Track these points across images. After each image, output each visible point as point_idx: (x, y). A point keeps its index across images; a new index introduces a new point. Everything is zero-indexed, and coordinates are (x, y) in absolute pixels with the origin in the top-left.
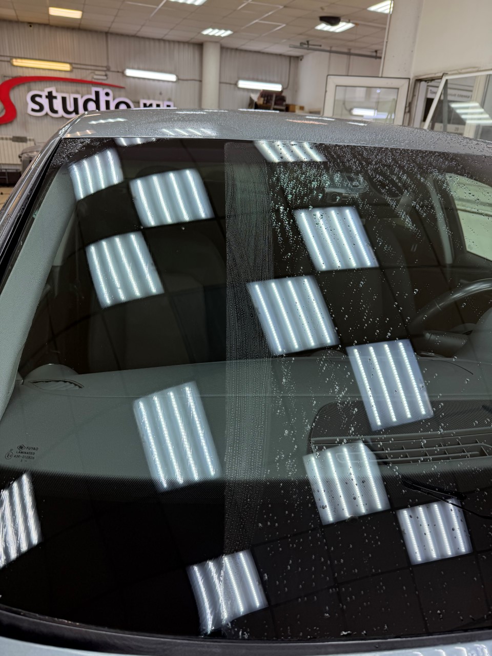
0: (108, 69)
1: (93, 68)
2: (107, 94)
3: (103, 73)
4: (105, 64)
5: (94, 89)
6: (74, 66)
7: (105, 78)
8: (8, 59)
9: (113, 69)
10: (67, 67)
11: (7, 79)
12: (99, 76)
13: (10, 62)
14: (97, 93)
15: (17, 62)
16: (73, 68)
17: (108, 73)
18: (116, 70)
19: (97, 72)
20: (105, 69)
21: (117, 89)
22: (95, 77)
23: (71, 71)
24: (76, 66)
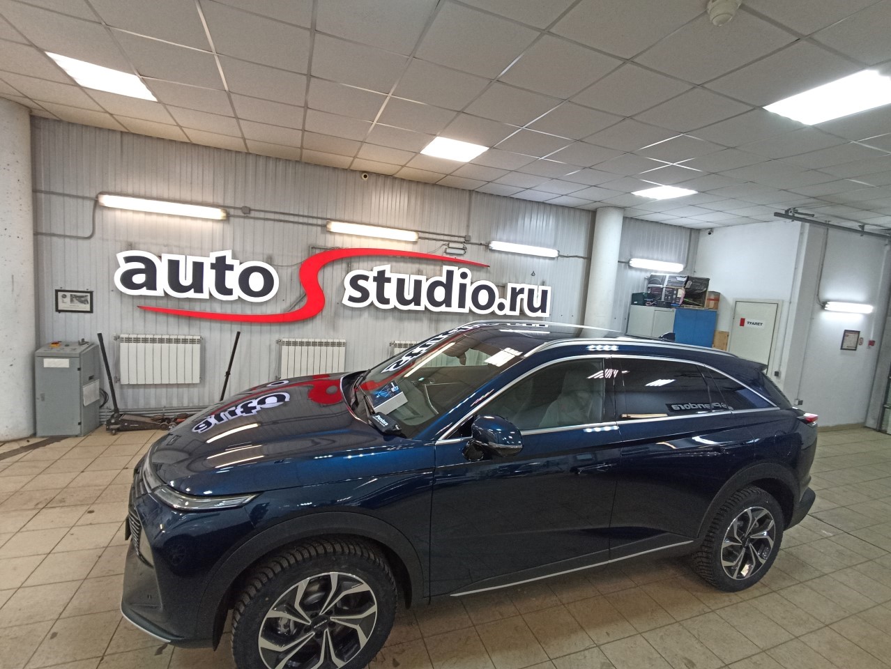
0: (467, 240)
1: (446, 238)
2: (464, 276)
3: (461, 246)
4: (464, 234)
5: (446, 268)
7: (462, 252)
8: (320, 222)
9: (473, 241)
10: (413, 236)
11: (318, 252)
12: (455, 250)
13: (324, 227)
14: (450, 274)
15: (334, 227)
16: (419, 238)
17: (468, 246)
18: (477, 242)
19: (452, 245)
20: (462, 240)
21: (477, 269)
22: (449, 251)
23: (415, 243)
24: (423, 235)
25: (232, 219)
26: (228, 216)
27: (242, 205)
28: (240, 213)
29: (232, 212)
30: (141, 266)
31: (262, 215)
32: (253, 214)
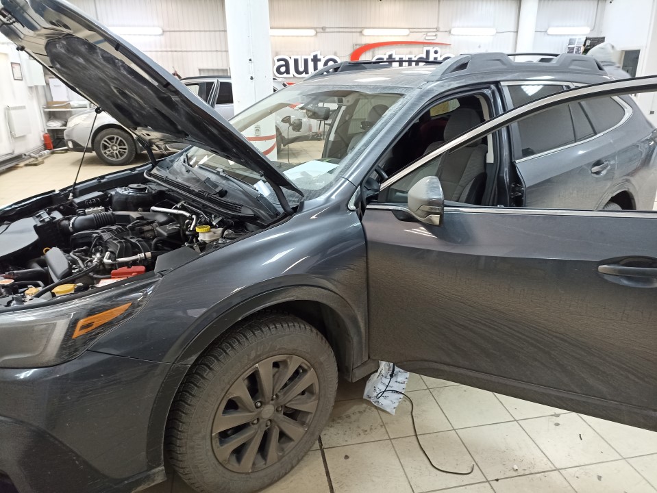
0: (437, 30)
1: (425, 30)
2: (436, 52)
3: (434, 34)
4: (435, 27)
5: (426, 48)
6: (411, 30)
7: (435, 38)
8: (359, 30)
9: (441, 30)
10: (406, 32)
11: (358, 47)
12: (430, 38)
13: (361, 32)
14: (428, 52)
15: (366, 32)
16: (411, 32)
17: (437, 33)
18: (444, 30)
19: (429, 34)
20: (435, 30)
21: (444, 46)
22: (427, 38)
23: (408, 35)
24: (413, 30)
25: (319, 34)
26: (317, 32)
27: (322, 26)
28: (321, 30)
29: (318, 30)
30: (283, 63)
31: (331, 30)
32: (327, 30)
